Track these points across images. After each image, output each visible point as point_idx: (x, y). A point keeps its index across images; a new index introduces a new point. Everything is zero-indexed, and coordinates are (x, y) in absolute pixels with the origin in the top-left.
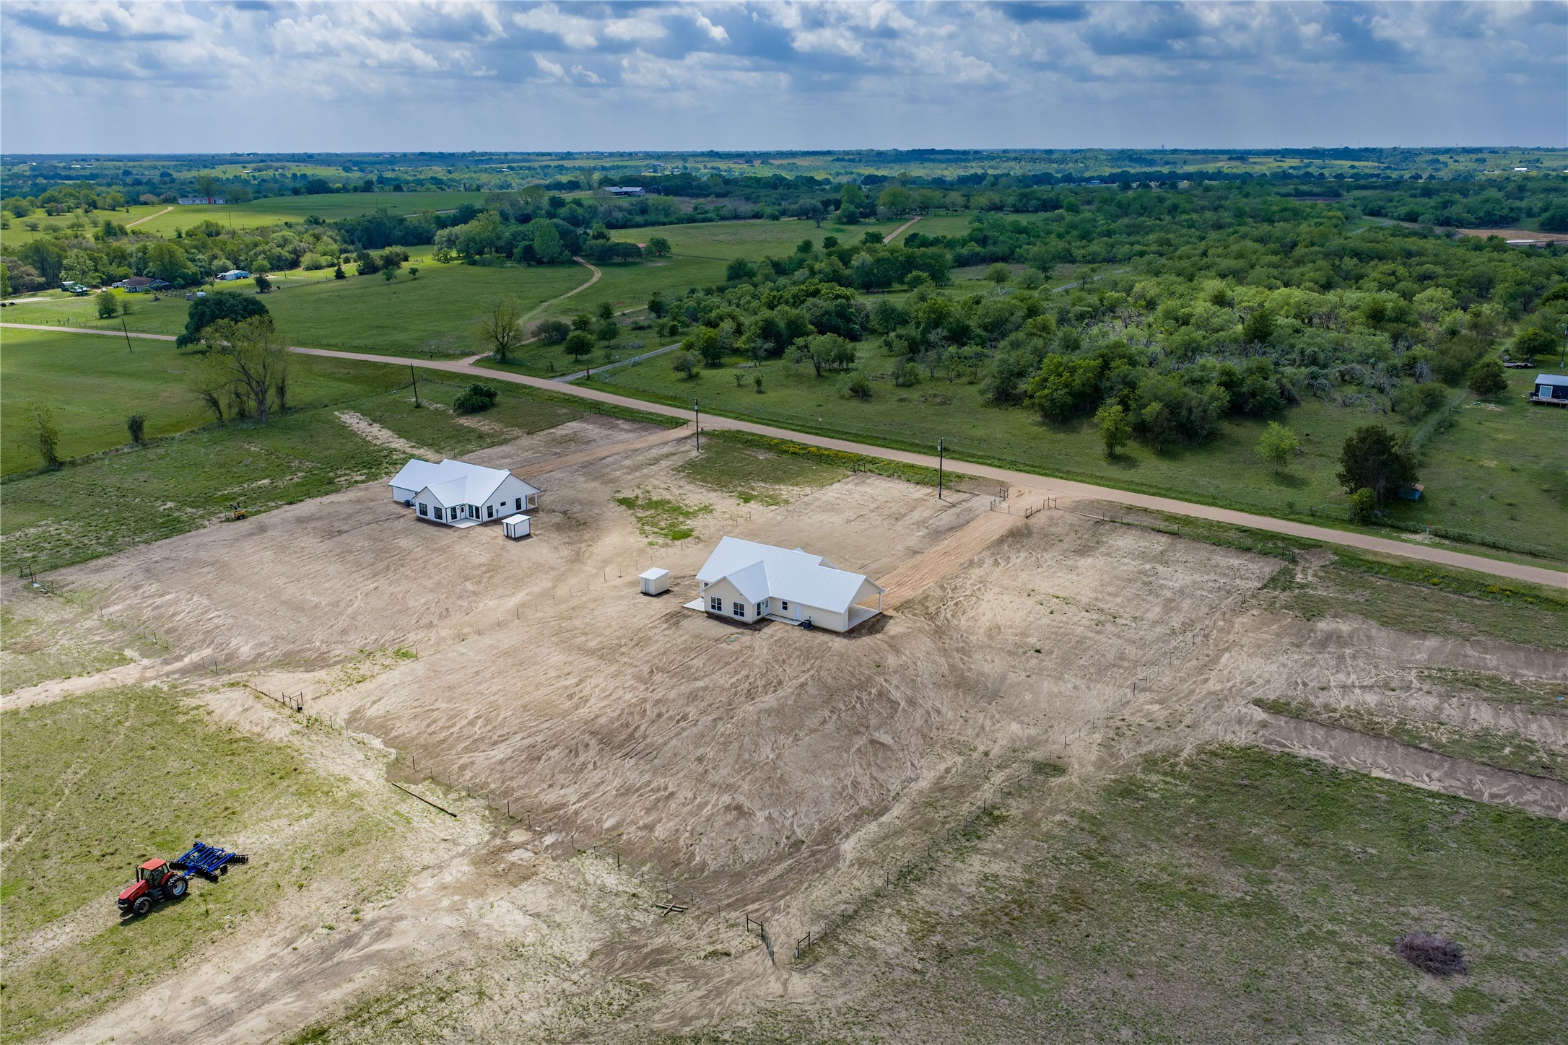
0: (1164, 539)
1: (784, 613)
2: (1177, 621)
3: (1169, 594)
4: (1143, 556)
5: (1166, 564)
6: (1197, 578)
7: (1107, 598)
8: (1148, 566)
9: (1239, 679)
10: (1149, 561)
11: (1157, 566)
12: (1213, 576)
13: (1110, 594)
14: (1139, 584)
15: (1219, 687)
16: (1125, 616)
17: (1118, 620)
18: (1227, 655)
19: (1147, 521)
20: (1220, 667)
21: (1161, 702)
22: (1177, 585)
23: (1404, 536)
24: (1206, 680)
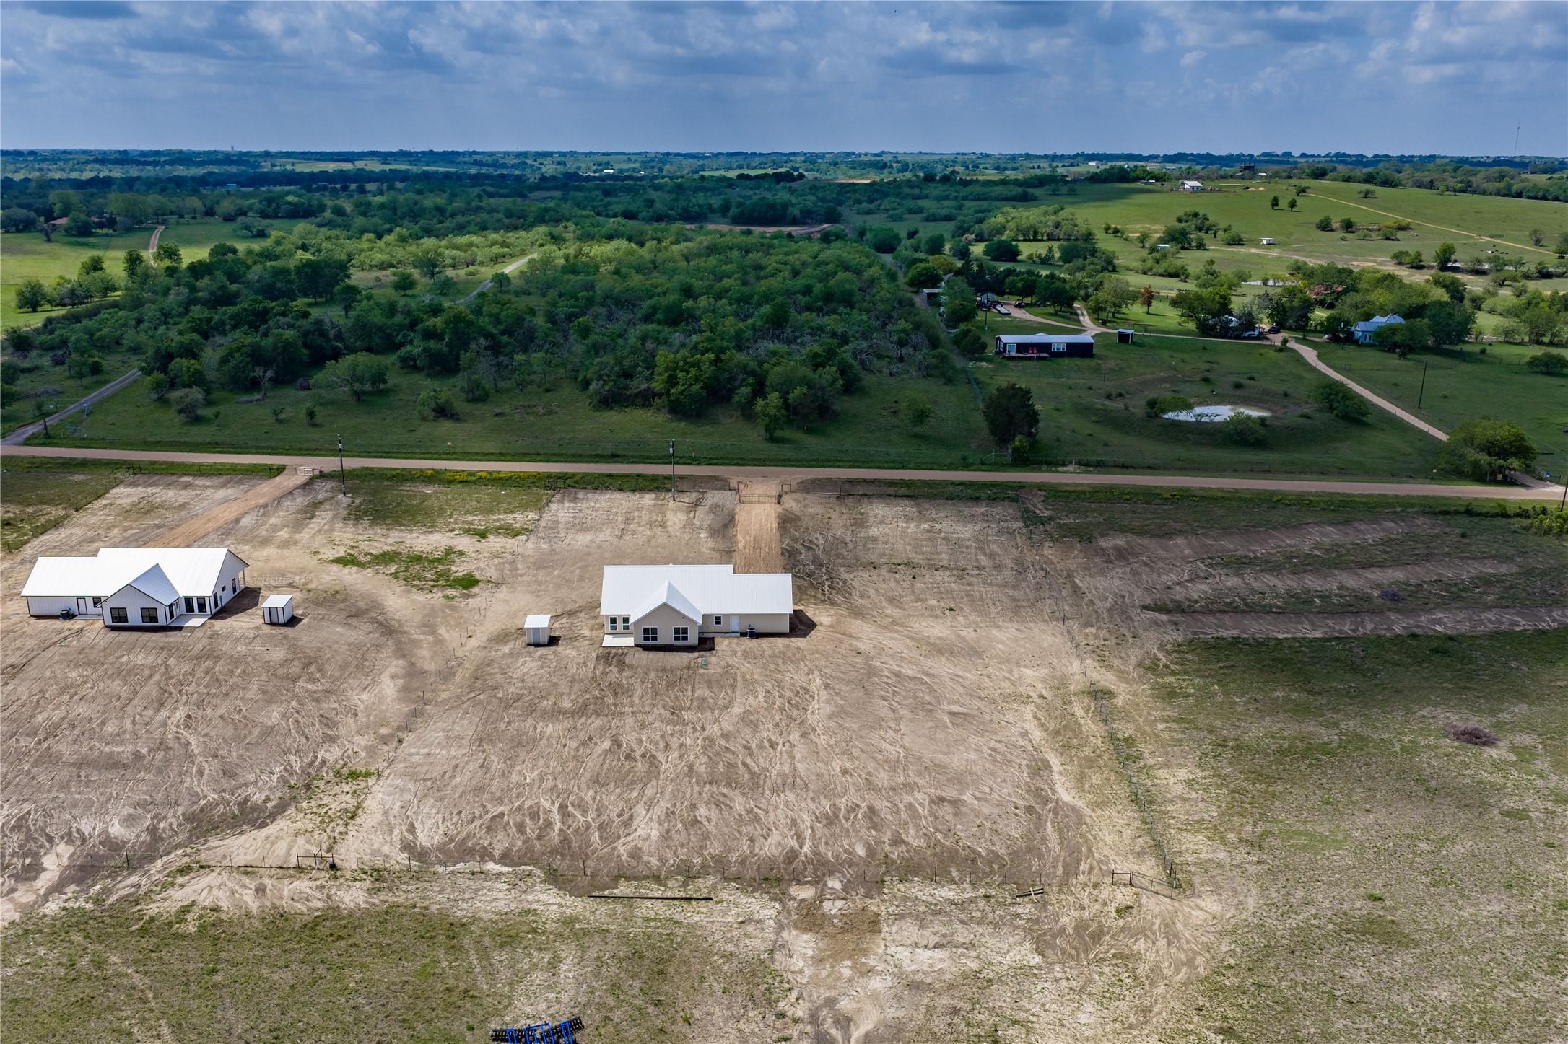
1: (718, 628)
23: (1060, 469)
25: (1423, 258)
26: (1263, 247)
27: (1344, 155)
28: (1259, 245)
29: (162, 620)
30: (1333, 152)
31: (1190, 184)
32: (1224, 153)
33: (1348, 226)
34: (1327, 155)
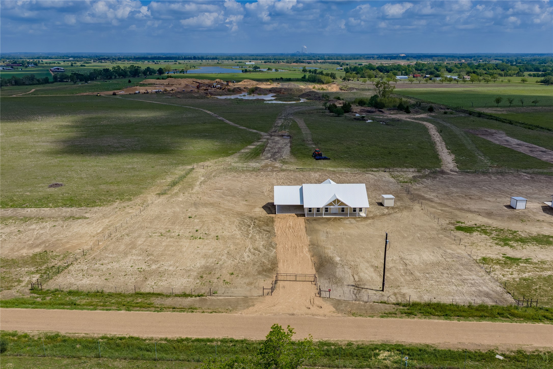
0: (147, 290)
2: (127, 239)
3: (134, 251)
4: (161, 274)
5: (140, 271)
6: (115, 265)
7: (172, 244)
8: (154, 267)
9: (94, 224)
10: (154, 271)
11: (147, 269)
12: (104, 268)
13: (171, 246)
14: (155, 254)
15: (104, 220)
16: (156, 237)
17: (160, 234)
18: (99, 231)
19: (169, 302)
20: (102, 227)
21: (129, 213)
22: (130, 257)
24: (109, 222)
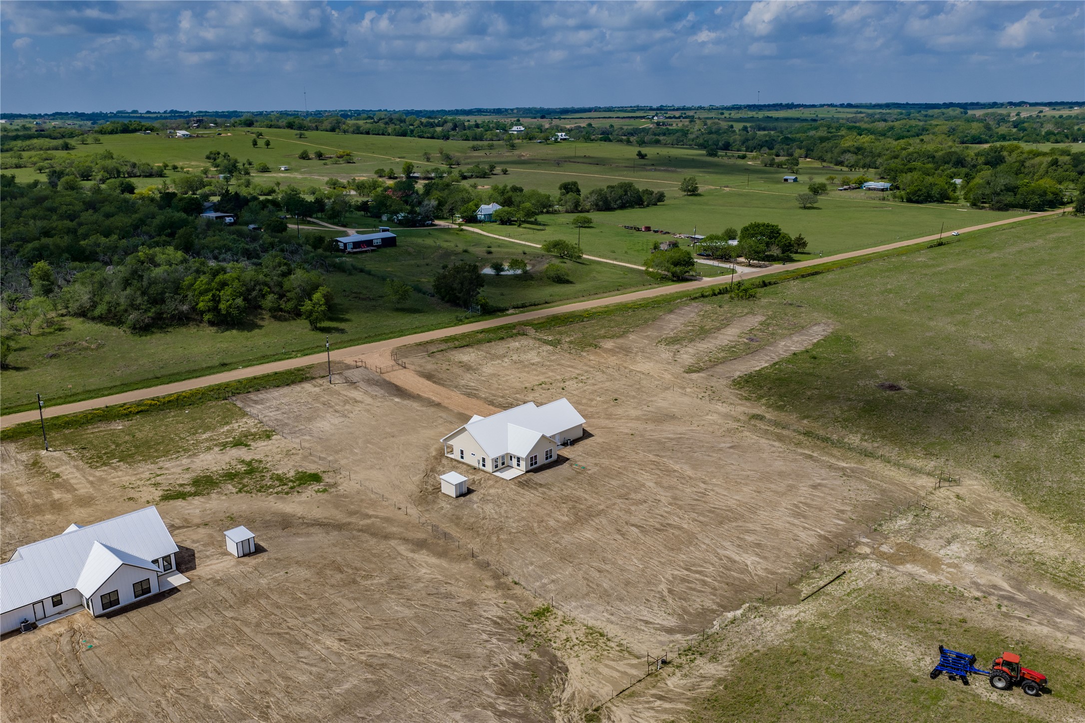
25: (395, 171)
26: (282, 172)
27: (176, 112)
28: (279, 171)
29: (155, 590)
30: (169, 110)
31: (180, 133)
32: (90, 112)
33: (320, 156)
34: (165, 112)
